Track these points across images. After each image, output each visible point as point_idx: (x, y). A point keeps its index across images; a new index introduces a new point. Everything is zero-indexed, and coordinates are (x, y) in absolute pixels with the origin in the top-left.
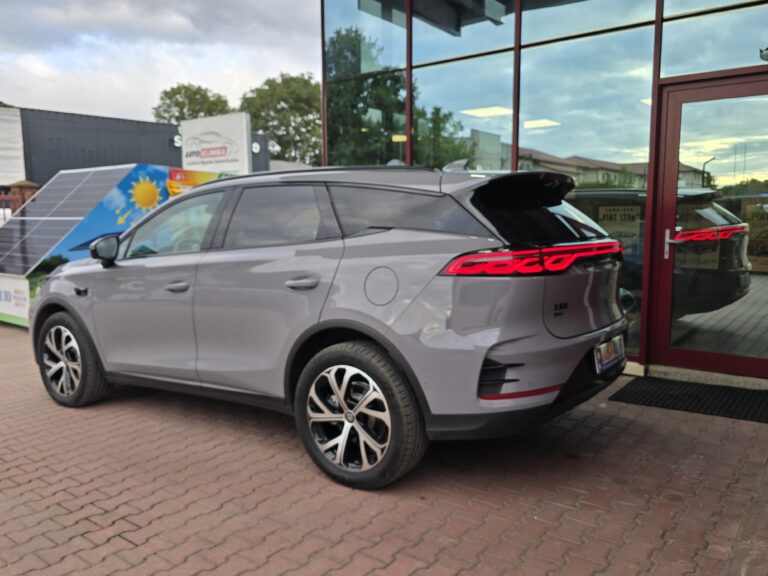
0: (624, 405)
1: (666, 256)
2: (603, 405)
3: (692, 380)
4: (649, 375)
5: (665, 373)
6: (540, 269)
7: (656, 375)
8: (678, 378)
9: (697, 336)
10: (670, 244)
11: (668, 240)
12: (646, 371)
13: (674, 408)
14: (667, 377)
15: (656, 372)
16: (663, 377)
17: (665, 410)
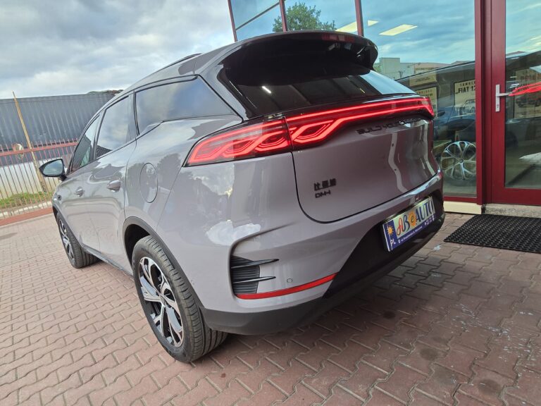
0: (458, 246)
1: (498, 109)
2: (438, 248)
3: (527, 215)
4: (486, 213)
5: (501, 211)
6: (285, 144)
7: (492, 213)
8: (513, 214)
9: (535, 170)
10: (501, 97)
11: (498, 94)
12: (483, 210)
13: (505, 248)
14: (503, 214)
15: (492, 210)
16: (499, 214)
17: (496, 250)
